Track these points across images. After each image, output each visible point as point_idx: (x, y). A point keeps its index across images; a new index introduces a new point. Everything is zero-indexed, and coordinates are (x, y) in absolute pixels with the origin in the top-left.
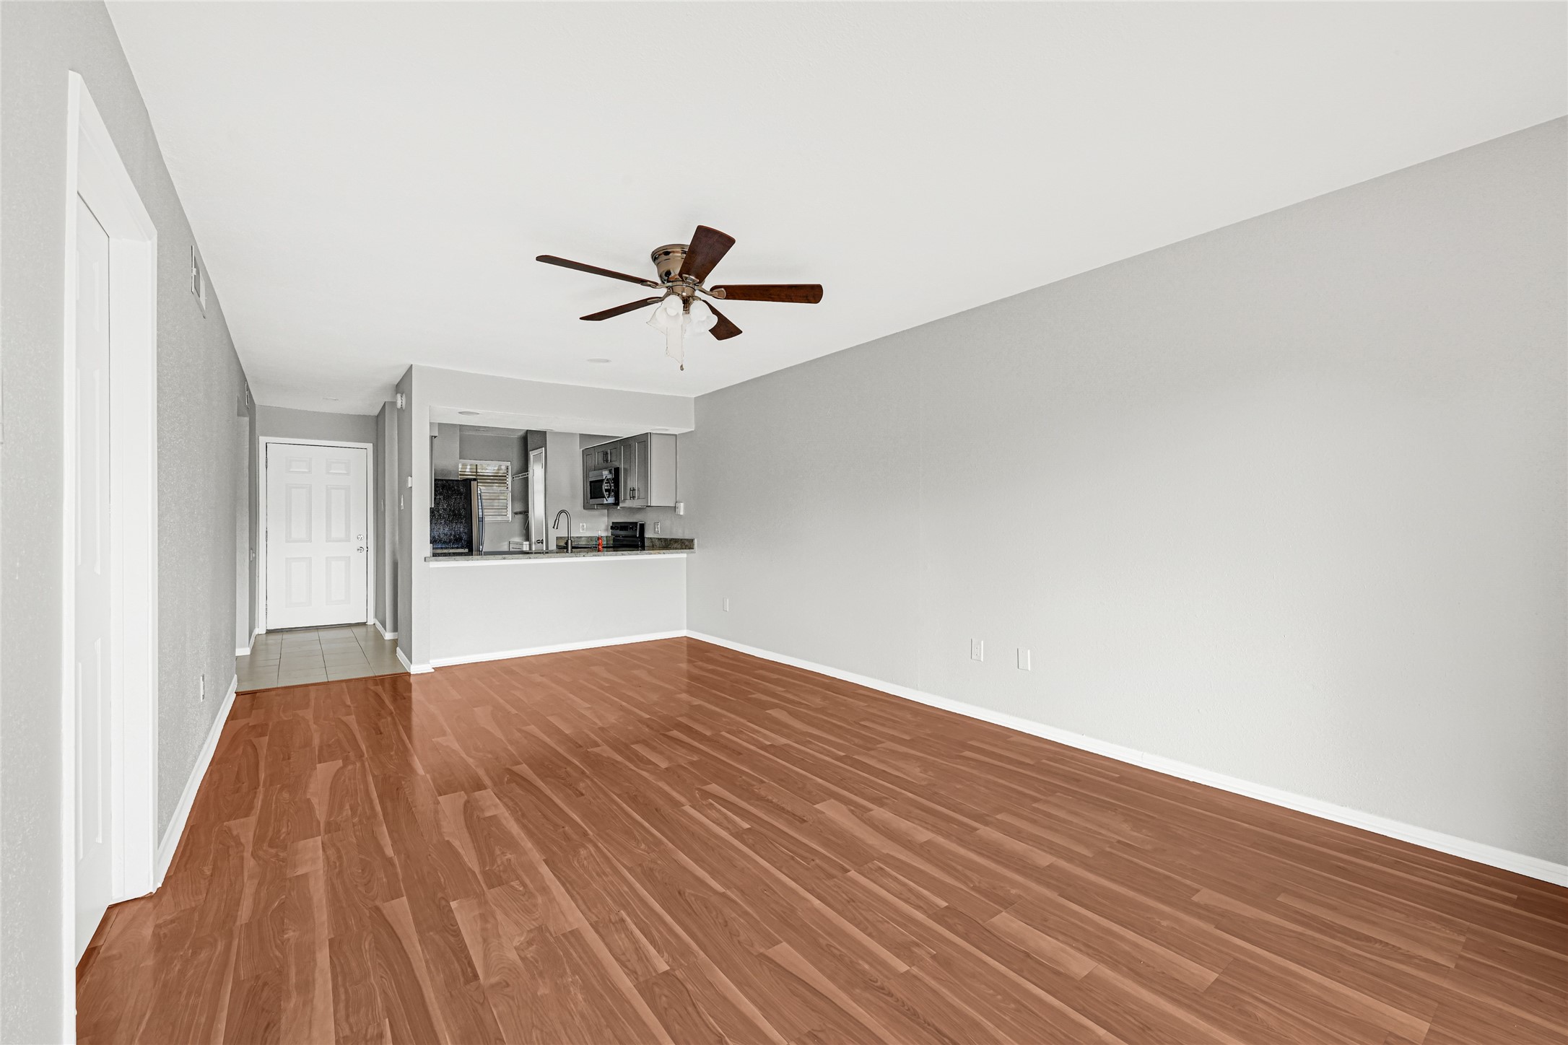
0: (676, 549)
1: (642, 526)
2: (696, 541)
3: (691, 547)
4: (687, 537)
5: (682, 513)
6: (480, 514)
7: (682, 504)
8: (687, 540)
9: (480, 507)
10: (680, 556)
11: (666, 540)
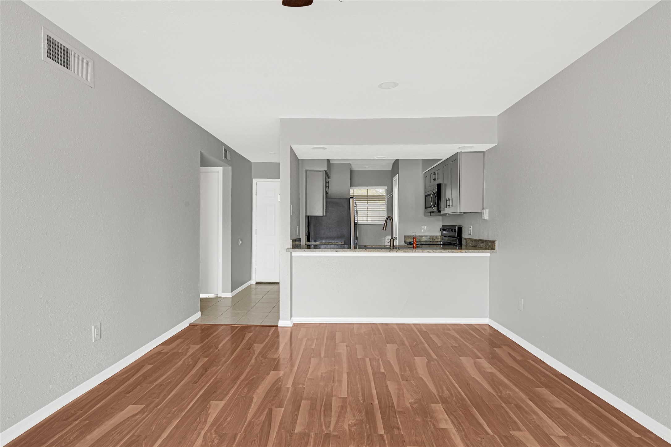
0: (482, 248)
1: (460, 229)
2: (497, 243)
3: (493, 248)
4: (491, 239)
5: (487, 218)
6: (356, 220)
7: (487, 211)
8: (490, 241)
9: (356, 216)
10: (486, 254)
11: (475, 240)
